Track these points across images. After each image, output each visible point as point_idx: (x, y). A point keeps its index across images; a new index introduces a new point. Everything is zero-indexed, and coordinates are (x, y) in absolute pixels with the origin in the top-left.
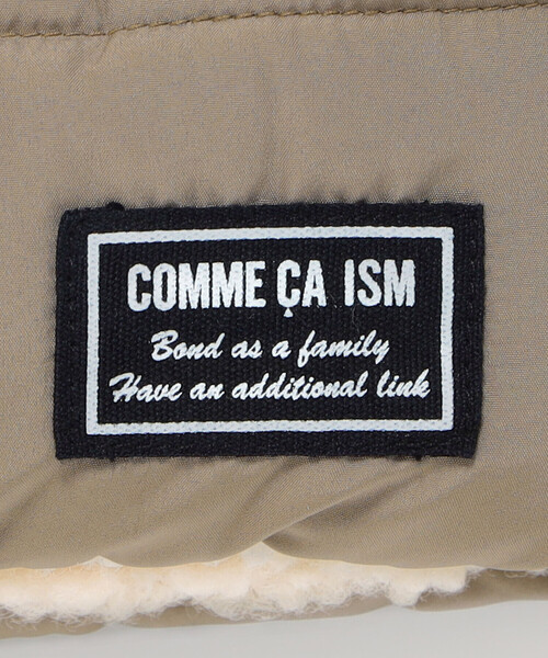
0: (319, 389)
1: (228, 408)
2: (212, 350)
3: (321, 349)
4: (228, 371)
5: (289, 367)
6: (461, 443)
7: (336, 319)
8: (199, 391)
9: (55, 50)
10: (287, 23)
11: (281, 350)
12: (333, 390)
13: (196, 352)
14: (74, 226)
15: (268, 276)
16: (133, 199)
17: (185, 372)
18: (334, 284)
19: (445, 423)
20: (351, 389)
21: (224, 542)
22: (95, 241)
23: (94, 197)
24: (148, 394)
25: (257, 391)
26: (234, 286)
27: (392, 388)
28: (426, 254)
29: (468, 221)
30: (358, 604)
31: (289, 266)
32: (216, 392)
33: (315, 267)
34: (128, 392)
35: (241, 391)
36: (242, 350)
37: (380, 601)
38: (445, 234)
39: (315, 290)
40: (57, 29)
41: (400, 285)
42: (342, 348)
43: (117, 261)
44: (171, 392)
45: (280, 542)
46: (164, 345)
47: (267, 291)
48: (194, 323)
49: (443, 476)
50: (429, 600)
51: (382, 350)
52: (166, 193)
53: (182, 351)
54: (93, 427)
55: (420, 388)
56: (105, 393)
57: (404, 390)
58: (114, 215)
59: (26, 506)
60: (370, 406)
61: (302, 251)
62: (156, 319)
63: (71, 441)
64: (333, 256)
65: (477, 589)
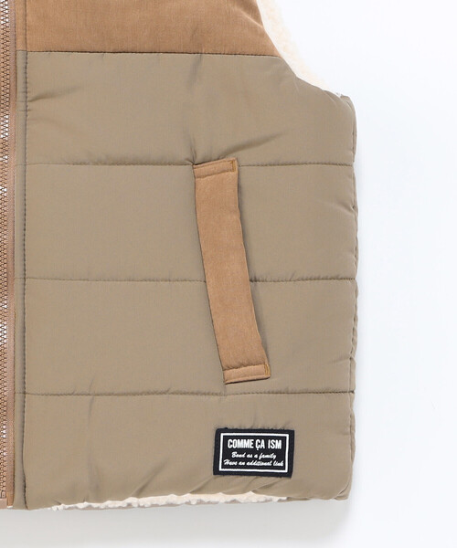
0: (263, 464)
1: (246, 467)
2: (243, 456)
3: (264, 457)
4: (246, 460)
5: (257, 459)
6: (289, 475)
7: (266, 451)
8: (240, 463)
9: (217, 398)
10: (259, 395)
11: (256, 456)
12: (265, 464)
13: (240, 456)
14: (218, 432)
15: (254, 442)
16: (230, 427)
17: (238, 460)
18: (266, 444)
19: (286, 471)
20: (269, 464)
21: (244, 491)
22: (222, 435)
23: (222, 427)
24: (231, 464)
25: (251, 464)
26: (248, 444)
27: (276, 464)
28: (283, 439)
29: (292, 433)
30: (266, 501)
31: (258, 441)
32: (244, 464)
33: (263, 441)
34: (227, 463)
35: (248, 464)
36: (249, 456)
37: (271, 500)
38: (287, 436)
39: (263, 445)
40: (216, 394)
41: (278, 445)
42: (267, 456)
43: (226, 438)
44: (235, 463)
45: (254, 491)
46: (234, 454)
47: (254, 445)
48: (240, 451)
49: (285, 481)
50: (280, 501)
51: (275, 457)
52: (236, 426)
53: (237, 456)
54: (220, 469)
55: (281, 464)
56: (223, 463)
57: (279, 464)
58: (226, 430)
59: (207, 483)
60: (272, 467)
61: (260, 438)
62: (233, 450)
63: (216, 472)
64: (266, 439)
65: (289, 499)
